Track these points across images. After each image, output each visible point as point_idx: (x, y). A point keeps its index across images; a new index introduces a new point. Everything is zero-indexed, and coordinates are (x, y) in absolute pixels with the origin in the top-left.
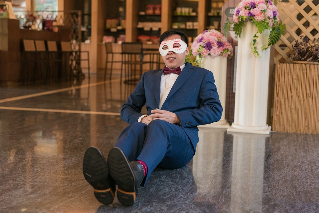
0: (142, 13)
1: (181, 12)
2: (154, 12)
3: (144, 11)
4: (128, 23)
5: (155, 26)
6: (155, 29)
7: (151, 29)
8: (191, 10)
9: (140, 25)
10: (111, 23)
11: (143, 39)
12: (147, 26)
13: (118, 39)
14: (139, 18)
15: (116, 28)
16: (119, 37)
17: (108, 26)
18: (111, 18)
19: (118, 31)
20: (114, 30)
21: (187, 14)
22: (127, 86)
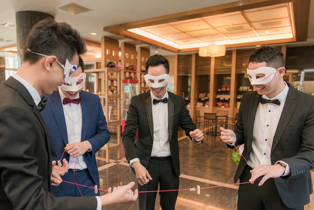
0: (219, 90)
1: (243, 89)
2: (226, 89)
3: (220, 88)
4: (211, 96)
5: (226, 97)
6: (227, 99)
7: (224, 99)
8: (249, 88)
9: (218, 97)
10: (202, 96)
11: (220, 104)
12: (222, 97)
13: (205, 104)
14: (217, 93)
15: (204, 98)
16: (206, 103)
17: (200, 97)
18: (202, 93)
19: (205, 100)
20: (203, 99)
21: (246, 90)
22: (207, 135)
